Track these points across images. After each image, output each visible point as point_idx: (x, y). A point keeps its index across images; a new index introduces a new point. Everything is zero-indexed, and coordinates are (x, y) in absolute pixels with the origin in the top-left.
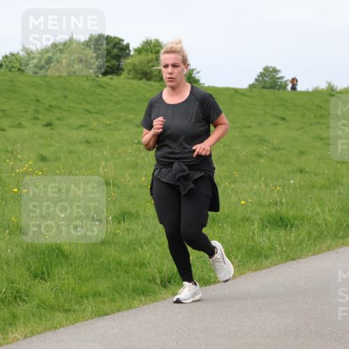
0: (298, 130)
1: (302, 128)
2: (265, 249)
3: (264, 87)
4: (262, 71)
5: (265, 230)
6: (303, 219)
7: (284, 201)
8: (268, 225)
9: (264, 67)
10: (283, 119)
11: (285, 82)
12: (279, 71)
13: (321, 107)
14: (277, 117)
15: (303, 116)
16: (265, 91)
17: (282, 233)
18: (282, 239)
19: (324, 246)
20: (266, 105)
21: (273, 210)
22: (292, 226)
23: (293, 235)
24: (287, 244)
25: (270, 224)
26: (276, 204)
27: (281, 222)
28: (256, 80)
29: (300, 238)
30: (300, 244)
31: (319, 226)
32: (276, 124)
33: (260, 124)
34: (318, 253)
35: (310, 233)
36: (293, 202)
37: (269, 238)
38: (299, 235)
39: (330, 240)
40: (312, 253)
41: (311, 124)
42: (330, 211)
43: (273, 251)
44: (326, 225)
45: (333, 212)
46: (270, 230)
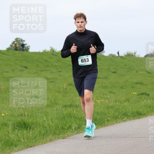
0: (34, 74)
1: (37, 72)
2: (15, 141)
4: (14, 40)
5: (15, 131)
6: (37, 124)
7: (26, 114)
8: (17, 127)
9: (16, 38)
10: (26, 67)
11: (27, 47)
12: (24, 41)
13: (47, 61)
14: (22, 66)
15: (37, 66)
16: (16, 52)
17: (25, 132)
18: (25, 135)
19: (48, 139)
20: (17, 60)
21: (19, 119)
22: (30, 128)
23: (31, 133)
24: (28, 138)
25: (18, 126)
26: (22, 116)
27: (24, 126)
28: (11, 46)
29: (35, 135)
30: (35, 137)
31: (45, 128)
32: (22, 70)
33: (13, 71)
34: (45, 143)
35: (40, 132)
36: (32, 115)
37: (17, 135)
38: (34, 133)
39: (51, 136)
40: (41, 143)
41: (42, 71)
42: (52, 119)
43: (19, 142)
44: (50, 127)
45: (53, 120)
46: (18, 130)
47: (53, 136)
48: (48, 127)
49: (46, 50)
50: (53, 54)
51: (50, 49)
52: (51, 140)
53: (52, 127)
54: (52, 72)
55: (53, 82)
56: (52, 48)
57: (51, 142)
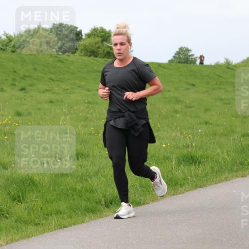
0: (204, 93)
1: (207, 91)
2: (181, 179)
3: (179, 62)
4: (178, 50)
5: (180, 166)
6: (208, 158)
7: (194, 145)
8: (182, 162)
9: (180, 47)
10: (193, 85)
11: (195, 58)
12: (190, 50)
13: (221, 77)
14: (188, 84)
15: (208, 83)
16: (180, 65)
17: (193, 168)
18: (193, 172)
19: (223, 177)
20: (181, 75)
21: (185, 151)
22: (199, 163)
23: (200, 169)
24: (196, 176)
25: (184, 161)
26: (188, 147)
27: (192, 160)
28: (174, 57)
29: (206, 171)
30: (206, 175)
31: (219, 163)
32: (188, 89)
33: (176, 89)
34: (219, 183)
35: (212, 168)
36: (201, 146)
37: (183, 172)
38: (205, 170)
39: (227, 173)
40: (214, 182)
41: (214, 89)
42: (227, 152)
43: (186, 181)
44: (225, 162)
45: (229, 153)
46: (184, 165)
47: (229, 173)
48: (223, 162)
49: (219, 62)
50: (228, 68)
51: (225, 60)
52: (227, 179)
53: (228, 162)
54: (227, 91)
55: (229, 104)
56: (227, 60)
57: (227, 181)
